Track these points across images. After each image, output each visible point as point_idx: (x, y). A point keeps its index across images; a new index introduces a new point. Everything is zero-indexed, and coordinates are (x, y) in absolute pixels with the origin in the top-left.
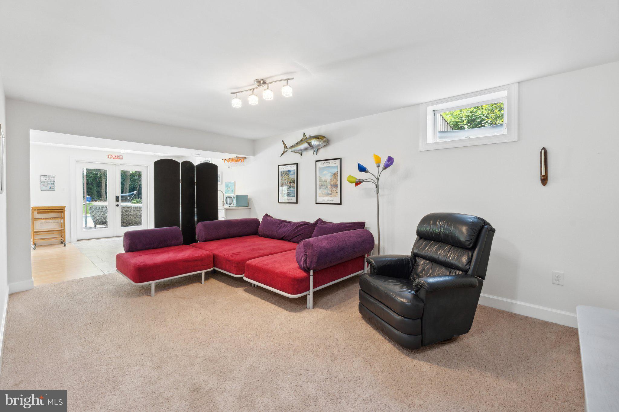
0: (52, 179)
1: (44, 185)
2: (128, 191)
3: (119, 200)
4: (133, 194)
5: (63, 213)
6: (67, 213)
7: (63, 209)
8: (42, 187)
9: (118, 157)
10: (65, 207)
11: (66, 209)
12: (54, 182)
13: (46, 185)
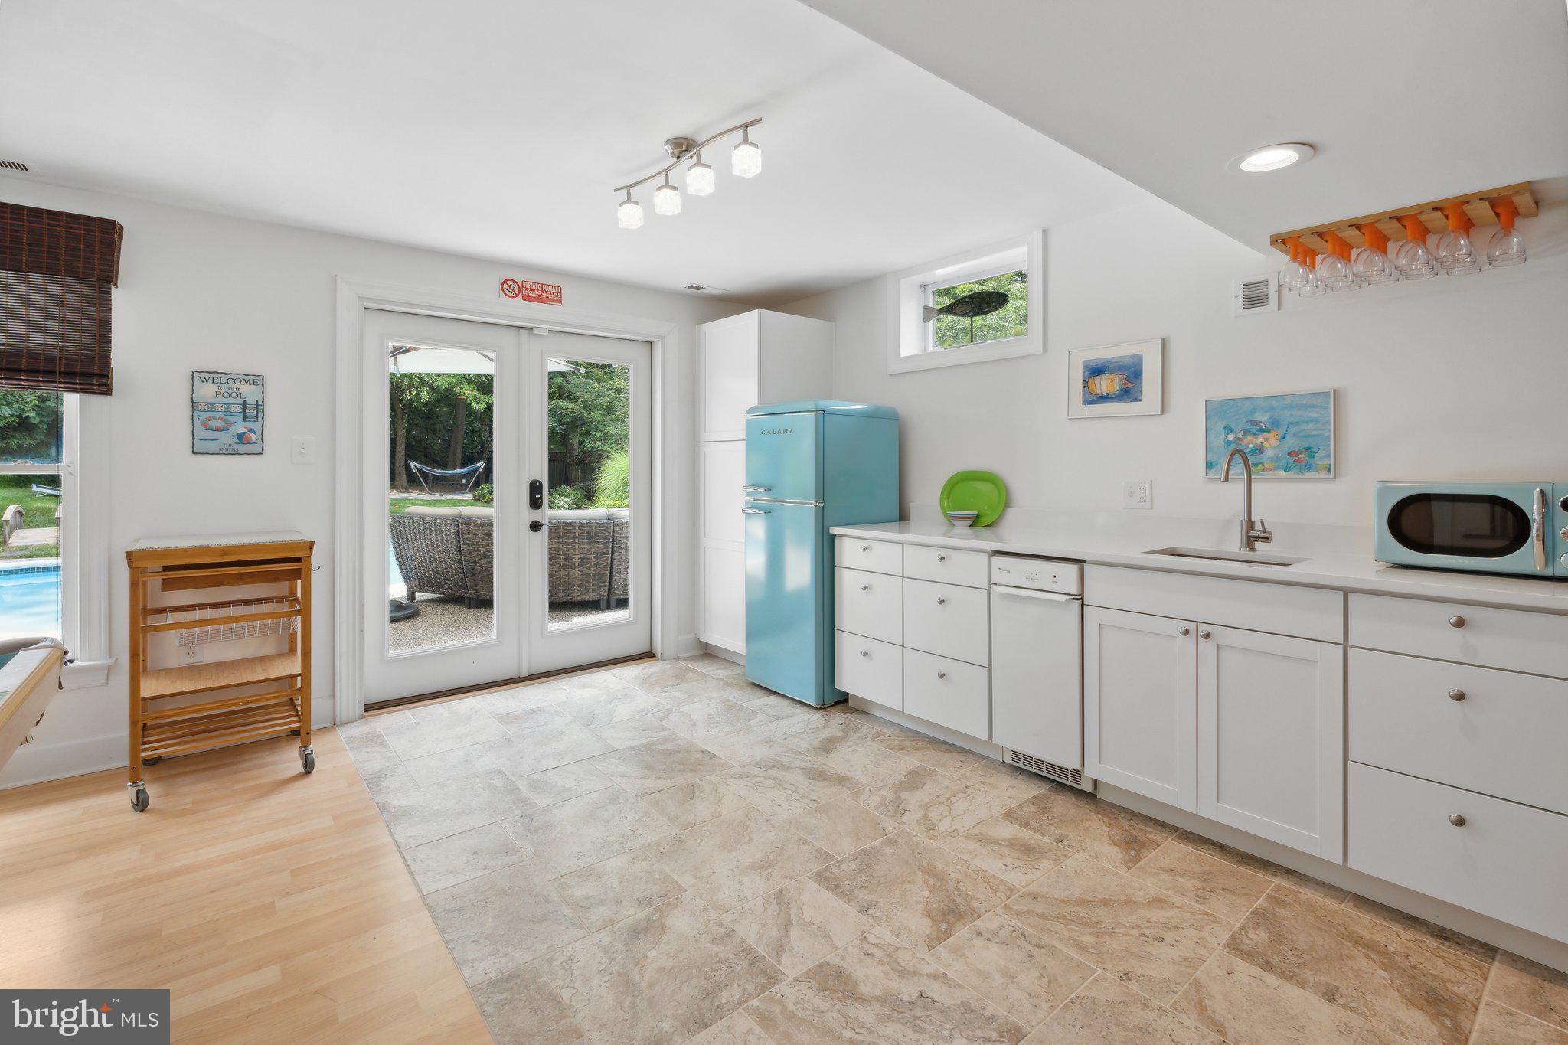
0: (250, 393)
1: (211, 423)
2: (458, 463)
3: (541, 498)
4: (475, 471)
5: (299, 582)
6: (318, 581)
7: (299, 560)
8: (200, 432)
9: (544, 295)
10: (311, 544)
11: (315, 561)
12: (259, 408)
13: (220, 424)
